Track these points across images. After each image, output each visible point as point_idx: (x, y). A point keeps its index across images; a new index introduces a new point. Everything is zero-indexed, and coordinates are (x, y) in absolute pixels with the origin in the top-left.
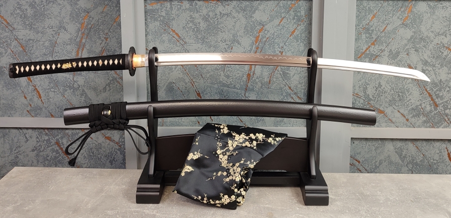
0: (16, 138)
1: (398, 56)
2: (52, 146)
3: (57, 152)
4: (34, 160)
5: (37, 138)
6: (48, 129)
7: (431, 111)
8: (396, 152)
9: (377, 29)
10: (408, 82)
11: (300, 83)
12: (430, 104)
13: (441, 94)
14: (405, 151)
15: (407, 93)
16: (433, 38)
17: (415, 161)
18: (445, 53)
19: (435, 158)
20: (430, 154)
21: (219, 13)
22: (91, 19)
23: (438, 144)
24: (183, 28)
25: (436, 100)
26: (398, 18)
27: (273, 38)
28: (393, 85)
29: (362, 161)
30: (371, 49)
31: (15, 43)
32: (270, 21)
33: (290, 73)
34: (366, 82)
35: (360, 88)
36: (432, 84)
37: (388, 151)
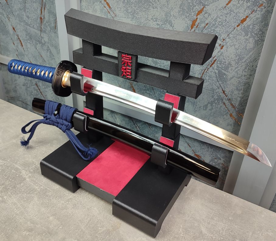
2: (33, 85)
3: (37, 91)
27: (214, 25)
33: (227, 73)
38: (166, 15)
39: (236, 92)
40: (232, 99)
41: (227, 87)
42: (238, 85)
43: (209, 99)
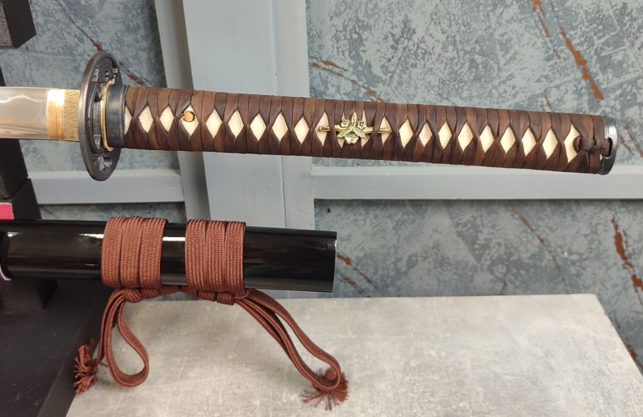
8: (459, 234)
10: (506, 16)
12: (578, 93)
13: (619, 57)
14: (486, 231)
15: (500, 54)
17: (515, 258)
19: (575, 249)
20: (563, 237)
23: (588, 210)
25: (601, 77)
28: (455, 28)
29: (357, 257)
34: (358, 20)
35: (338, 40)
36: (591, 22)
37: (435, 231)
39: (129, 39)
40: (127, 59)
41: (102, 31)
42: (126, 17)
43: (70, 80)
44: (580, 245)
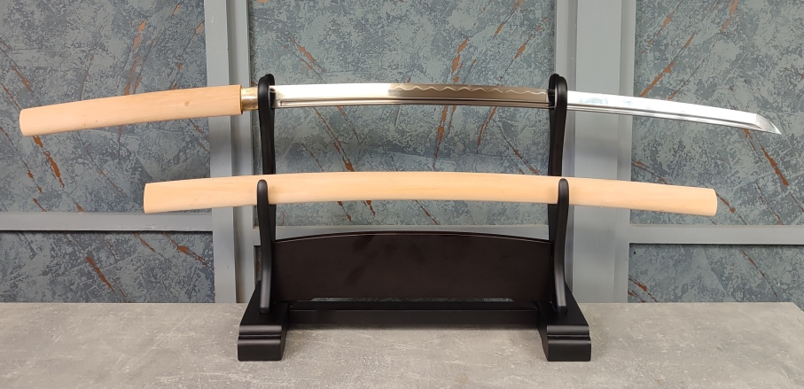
0: (13, 251)
1: (714, 91)
2: (79, 264)
3: (89, 276)
4: (46, 291)
5: (53, 249)
6: (72, 232)
7: (775, 194)
8: (713, 270)
9: (675, 43)
10: (732, 140)
11: (534, 143)
12: (774, 181)
13: (794, 162)
14: (729, 268)
15: (731, 160)
16: (776, 59)
17: (748, 287)
18: (800, 87)
19: (784, 281)
20: (776, 273)
21: (385, 16)
22: (151, 29)
23: (789, 253)
24: (321, 42)
25: (785, 173)
26: (713, 22)
27: (484, 61)
28: (706, 146)
29: (651, 286)
30: (665, 79)
31: (11, 75)
32: (480, 29)
33: (516, 124)
34: (656, 141)
35: (645, 151)
36: (777, 143)
37: (698, 267)
38: (412, 58)
39: (533, 148)
41: (520, 144)
44: (787, 278)
